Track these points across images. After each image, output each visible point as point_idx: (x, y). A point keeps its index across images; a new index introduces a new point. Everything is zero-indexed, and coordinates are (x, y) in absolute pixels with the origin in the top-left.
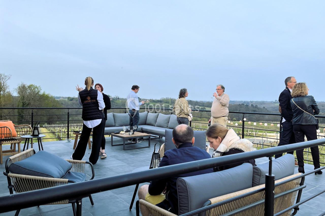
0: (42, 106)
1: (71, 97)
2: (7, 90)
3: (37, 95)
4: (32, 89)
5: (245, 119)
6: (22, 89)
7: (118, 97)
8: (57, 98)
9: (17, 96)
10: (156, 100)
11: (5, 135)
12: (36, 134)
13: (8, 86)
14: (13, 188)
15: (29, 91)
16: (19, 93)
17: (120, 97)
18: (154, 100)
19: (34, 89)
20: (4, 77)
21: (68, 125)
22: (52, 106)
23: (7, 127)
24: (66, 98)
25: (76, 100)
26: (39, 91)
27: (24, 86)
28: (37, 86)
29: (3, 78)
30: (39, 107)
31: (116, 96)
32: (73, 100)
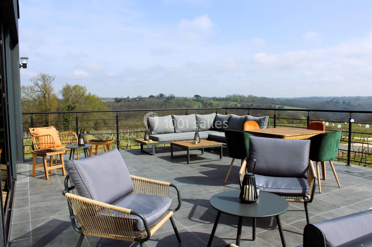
0: (89, 110)
1: (118, 97)
2: (53, 93)
3: (83, 97)
4: (77, 90)
5: (352, 121)
6: (67, 90)
7: (173, 96)
8: (103, 100)
9: (62, 99)
10: (221, 98)
11: (49, 144)
12: (82, 144)
13: (53, 88)
14: (75, 219)
15: (74, 93)
16: (64, 95)
17: (175, 96)
18: (218, 98)
19: (79, 90)
20: (48, 78)
21: (118, 131)
22: (99, 110)
23: (50, 136)
24: (113, 99)
25: (124, 101)
26: (84, 93)
27: (68, 87)
28: (83, 86)
29: (47, 80)
30: (84, 110)
31: (171, 95)
32: (121, 101)
